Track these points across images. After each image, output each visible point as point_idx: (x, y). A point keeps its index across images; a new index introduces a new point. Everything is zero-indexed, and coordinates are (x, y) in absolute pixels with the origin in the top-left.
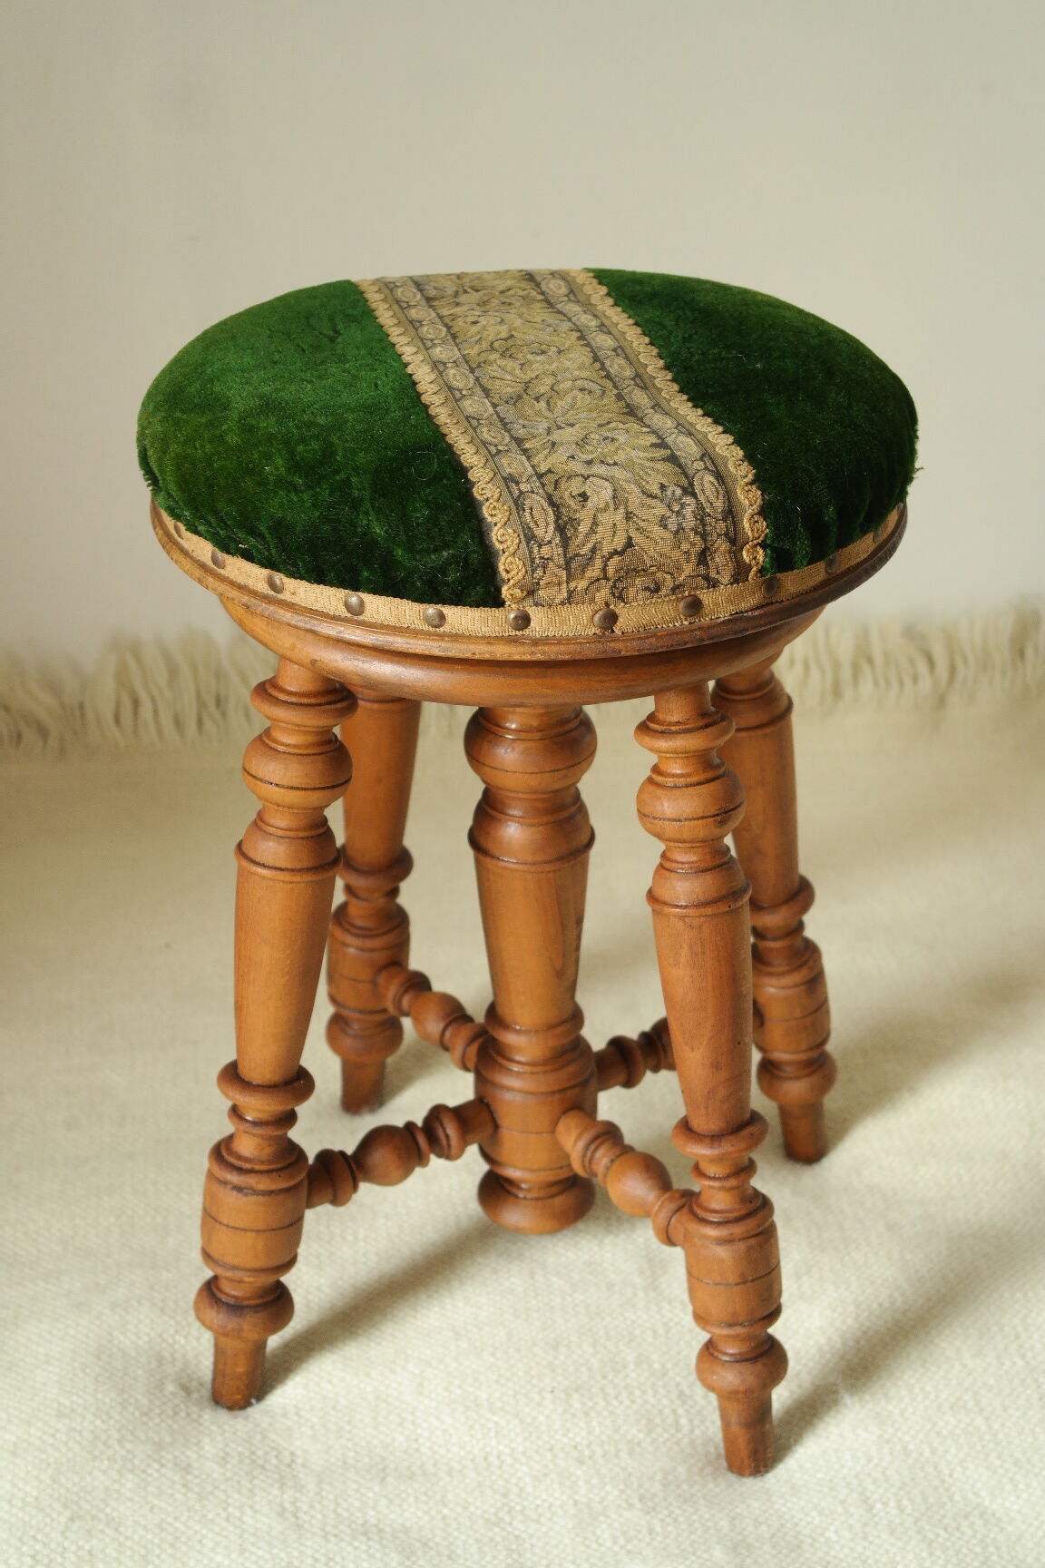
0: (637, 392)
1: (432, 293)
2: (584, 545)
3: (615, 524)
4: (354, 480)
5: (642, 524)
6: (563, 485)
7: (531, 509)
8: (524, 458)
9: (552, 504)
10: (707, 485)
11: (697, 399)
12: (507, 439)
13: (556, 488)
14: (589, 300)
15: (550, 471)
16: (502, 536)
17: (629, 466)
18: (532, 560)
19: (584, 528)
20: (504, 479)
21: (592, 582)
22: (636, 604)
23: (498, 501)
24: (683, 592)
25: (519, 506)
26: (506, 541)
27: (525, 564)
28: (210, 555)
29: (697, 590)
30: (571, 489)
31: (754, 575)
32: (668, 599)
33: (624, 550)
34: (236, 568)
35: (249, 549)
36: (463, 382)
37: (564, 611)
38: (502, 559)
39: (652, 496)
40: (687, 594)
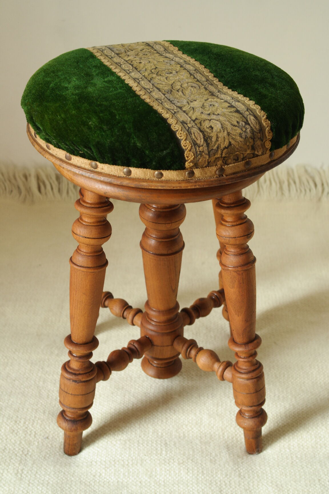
0: (210, 86)
1: (117, 52)
2: (214, 146)
3: (224, 137)
4: (126, 126)
5: (234, 136)
6: (203, 124)
7: (194, 133)
8: (185, 114)
9: (201, 131)
10: (252, 120)
11: (233, 88)
12: (175, 108)
13: (201, 125)
14: (173, 52)
15: (196, 119)
16: (185, 144)
17: (224, 115)
19: (214, 139)
20: (181, 122)
21: (216, 158)
22: (231, 165)
23: (181, 131)
24: (246, 160)
25: (189, 133)
26: (187, 146)
27: (194, 154)
28: (64, 156)
29: (250, 158)
30: (206, 125)
31: (268, 152)
32: (241, 162)
33: (228, 147)
34: (77, 160)
35: (84, 153)
36: (148, 86)
37: (206, 169)
38: (186, 153)
39: (235, 126)
40: (247, 160)
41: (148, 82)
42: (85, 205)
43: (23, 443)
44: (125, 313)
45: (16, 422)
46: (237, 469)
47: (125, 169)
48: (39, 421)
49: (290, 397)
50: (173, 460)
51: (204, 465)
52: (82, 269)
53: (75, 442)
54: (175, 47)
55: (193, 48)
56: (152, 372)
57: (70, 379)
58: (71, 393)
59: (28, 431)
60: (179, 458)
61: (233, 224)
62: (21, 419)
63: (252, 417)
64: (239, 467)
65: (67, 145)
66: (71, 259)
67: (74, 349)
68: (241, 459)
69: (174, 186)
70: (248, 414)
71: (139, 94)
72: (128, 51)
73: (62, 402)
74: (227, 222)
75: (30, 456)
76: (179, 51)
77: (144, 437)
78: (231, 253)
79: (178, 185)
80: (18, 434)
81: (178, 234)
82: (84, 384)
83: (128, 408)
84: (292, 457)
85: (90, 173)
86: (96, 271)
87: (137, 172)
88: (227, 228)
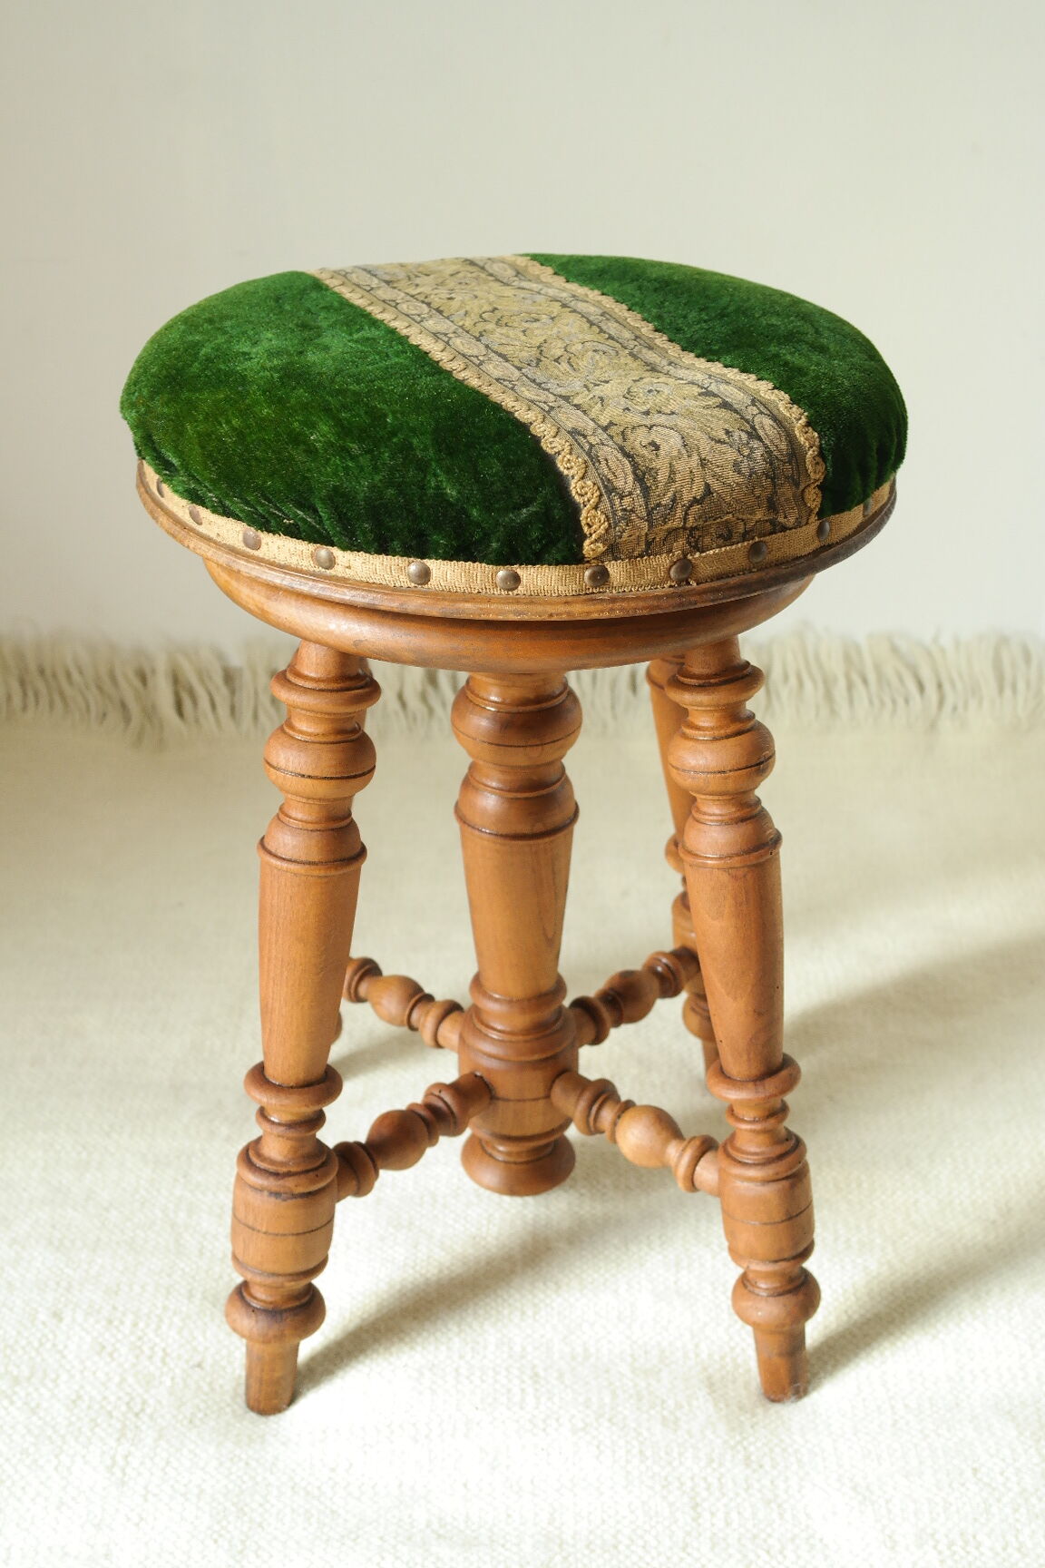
0: (645, 351)
2: (664, 495)
3: (691, 472)
4: (415, 441)
5: (717, 470)
6: (631, 436)
7: (606, 460)
8: (579, 412)
9: (627, 455)
10: (769, 429)
11: (710, 355)
12: (552, 398)
13: (625, 440)
14: (540, 278)
15: (611, 424)
16: (581, 489)
17: (689, 414)
18: (614, 513)
19: (662, 476)
20: (569, 432)
21: (670, 532)
22: (711, 552)
23: (571, 454)
24: (753, 538)
25: (593, 458)
26: (586, 494)
27: (607, 516)
28: (241, 537)
29: (765, 535)
30: (639, 439)
31: (813, 518)
32: (740, 545)
33: (703, 498)
34: (278, 547)
35: (295, 525)
36: (475, 349)
37: (643, 563)
38: (584, 514)
39: (719, 441)
40: (757, 539)
41: (474, 341)
42: (300, 682)
43: (131, 1380)
44: (415, 1016)
45: (110, 1322)
46: (739, 1442)
47: (414, 566)
48: (176, 1319)
49: (878, 1241)
50: (557, 1420)
51: (646, 1434)
52: (292, 867)
53: (277, 1374)
54: (544, 267)
55: (593, 267)
56: (492, 1175)
57: (261, 1190)
58: (264, 1230)
59: (145, 1348)
60: (573, 1416)
61: (717, 733)
62: (124, 1314)
63: (778, 1294)
64: (744, 1439)
65: (247, 503)
66: (262, 842)
67: (273, 1101)
68: (748, 1416)
69: (553, 611)
70: (766, 1284)
71: (448, 369)
72: (417, 276)
73: (240, 1257)
74: (698, 728)
75: (151, 1417)
76: (556, 277)
77: (473, 1357)
78: (711, 818)
79: (562, 609)
80: (116, 1355)
81: (559, 780)
82: (299, 1201)
83: (427, 1279)
84: (893, 1407)
85: (314, 580)
86: (333, 872)
87: (447, 573)
88: (700, 747)
